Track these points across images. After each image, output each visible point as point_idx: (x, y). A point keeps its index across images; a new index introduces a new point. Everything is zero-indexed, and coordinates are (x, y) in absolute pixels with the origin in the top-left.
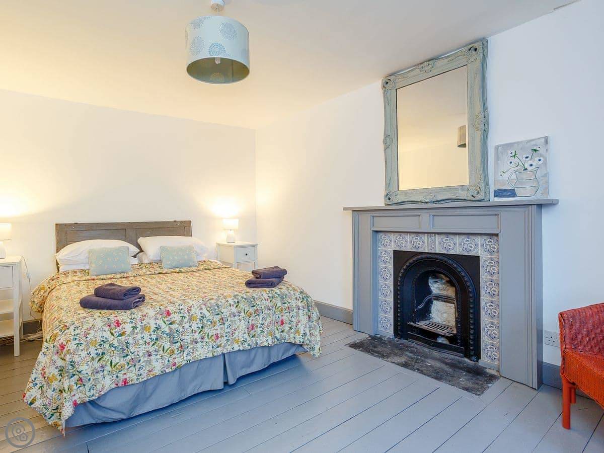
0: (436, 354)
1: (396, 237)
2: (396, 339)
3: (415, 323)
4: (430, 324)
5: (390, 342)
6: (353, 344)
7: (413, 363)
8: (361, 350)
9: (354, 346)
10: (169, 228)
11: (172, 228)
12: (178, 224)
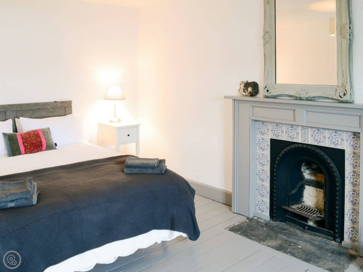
0: (307, 236)
1: (273, 127)
2: (272, 222)
3: (289, 207)
4: (302, 207)
5: (266, 224)
6: (232, 228)
7: (287, 246)
8: (240, 234)
9: (234, 229)
10: (50, 108)
11: (52, 108)
12: (59, 105)
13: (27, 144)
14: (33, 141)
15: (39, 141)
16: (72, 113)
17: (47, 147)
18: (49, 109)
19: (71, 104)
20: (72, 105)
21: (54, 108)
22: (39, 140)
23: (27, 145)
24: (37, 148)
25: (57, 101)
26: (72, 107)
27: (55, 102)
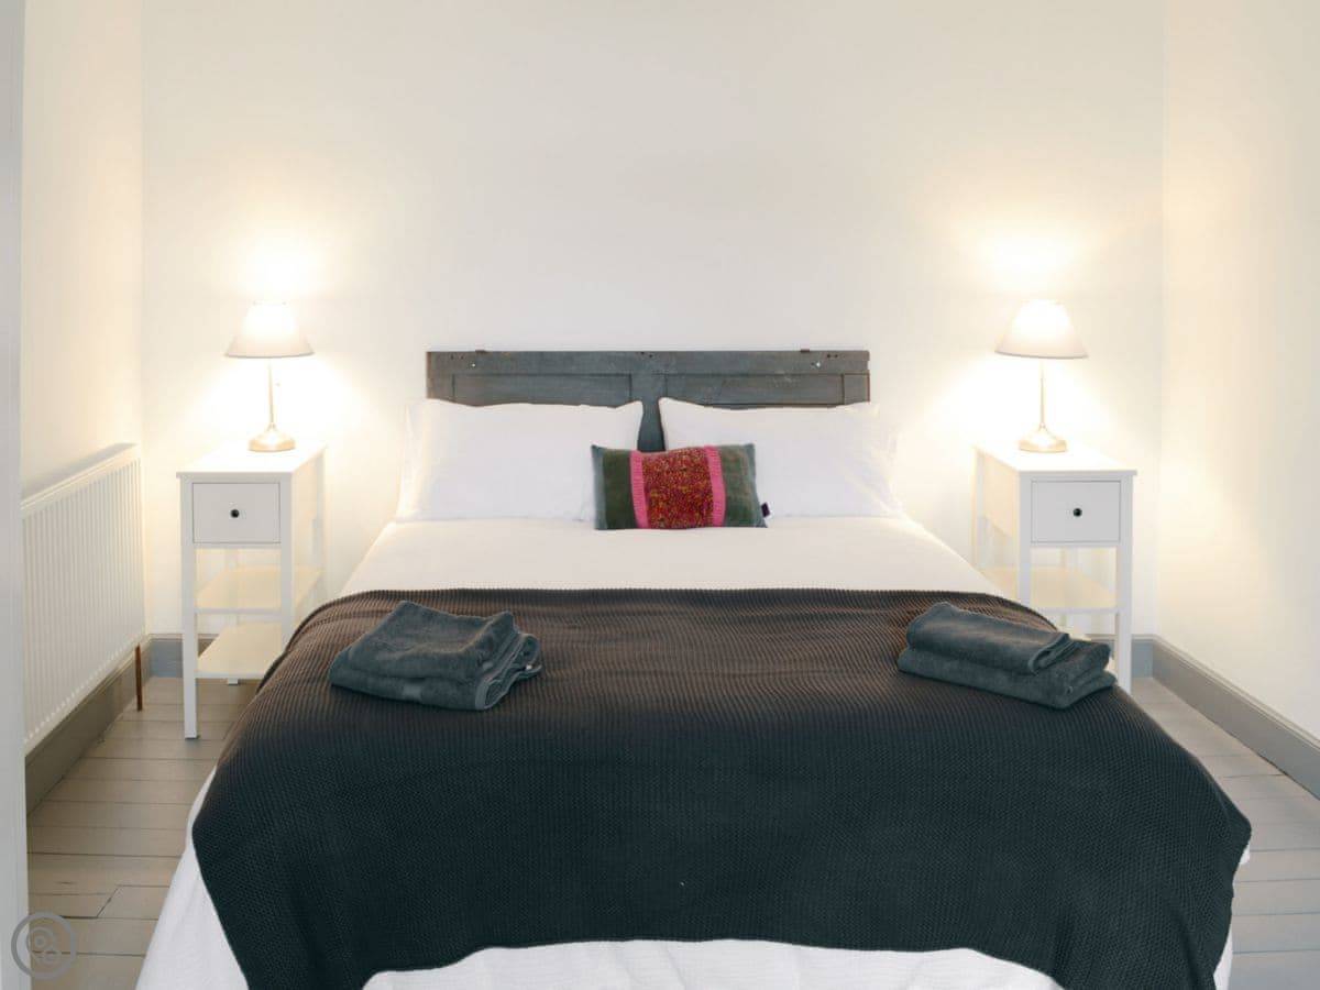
10: (786, 374)
11: (793, 375)
12: (818, 365)
13: (658, 493)
14: (679, 488)
15: (701, 489)
16: (868, 400)
17: (727, 513)
18: (782, 375)
19: (866, 365)
20: (872, 366)
21: (800, 375)
22: (702, 485)
23: (656, 495)
24: (691, 512)
25: (811, 349)
26: (868, 375)
27: (803, 352)
